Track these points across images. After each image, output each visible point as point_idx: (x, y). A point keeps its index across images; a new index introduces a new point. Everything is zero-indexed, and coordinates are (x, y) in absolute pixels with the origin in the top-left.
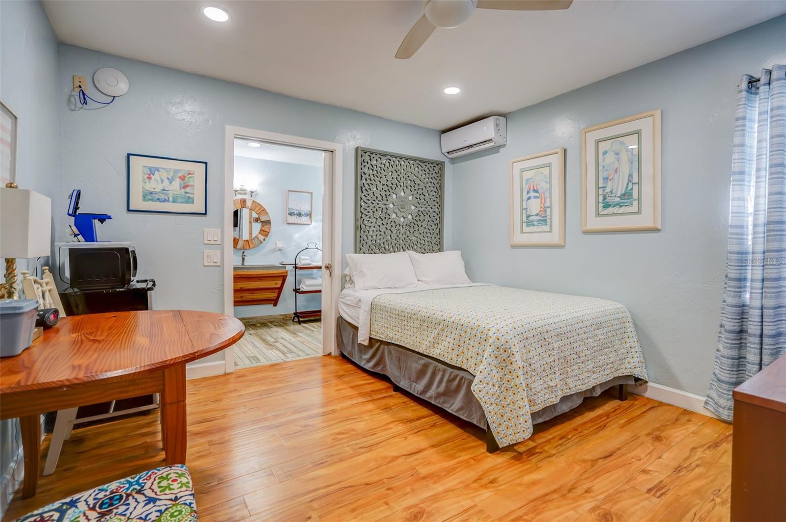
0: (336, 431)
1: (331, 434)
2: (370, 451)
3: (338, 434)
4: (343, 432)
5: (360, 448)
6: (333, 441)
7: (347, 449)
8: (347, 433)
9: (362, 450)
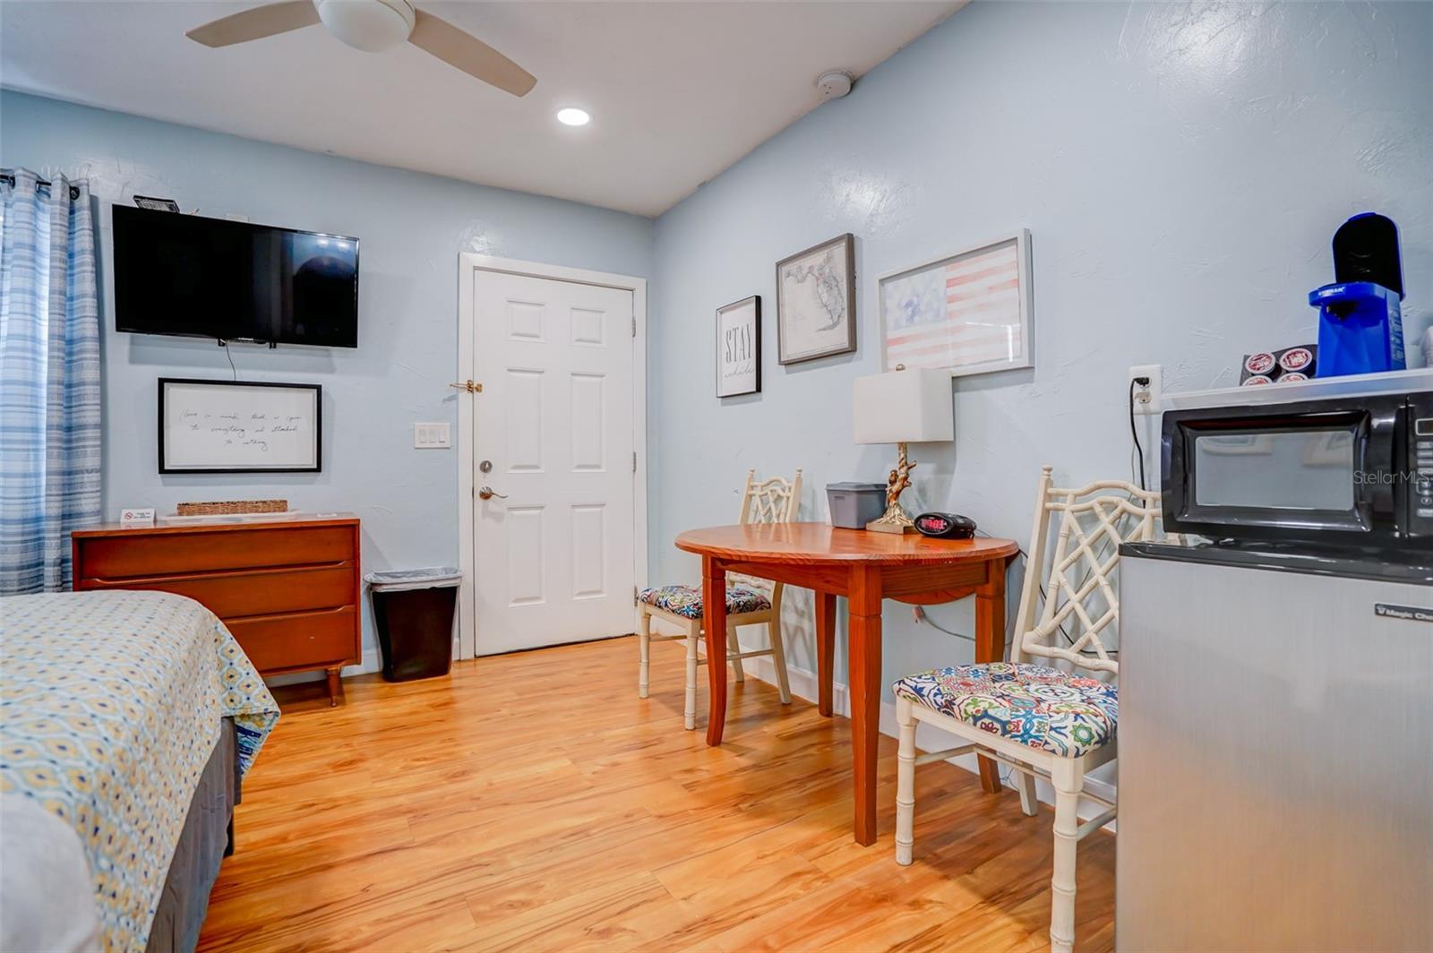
0: (528, 914)
1: (542, 903)
2: (469, 859)
3: (525, 904)
4: (511, 911)
5: (487, 865)
6: (542, 883)
7: (515, 863)
8: (500, 906)
9: (484, 860)
